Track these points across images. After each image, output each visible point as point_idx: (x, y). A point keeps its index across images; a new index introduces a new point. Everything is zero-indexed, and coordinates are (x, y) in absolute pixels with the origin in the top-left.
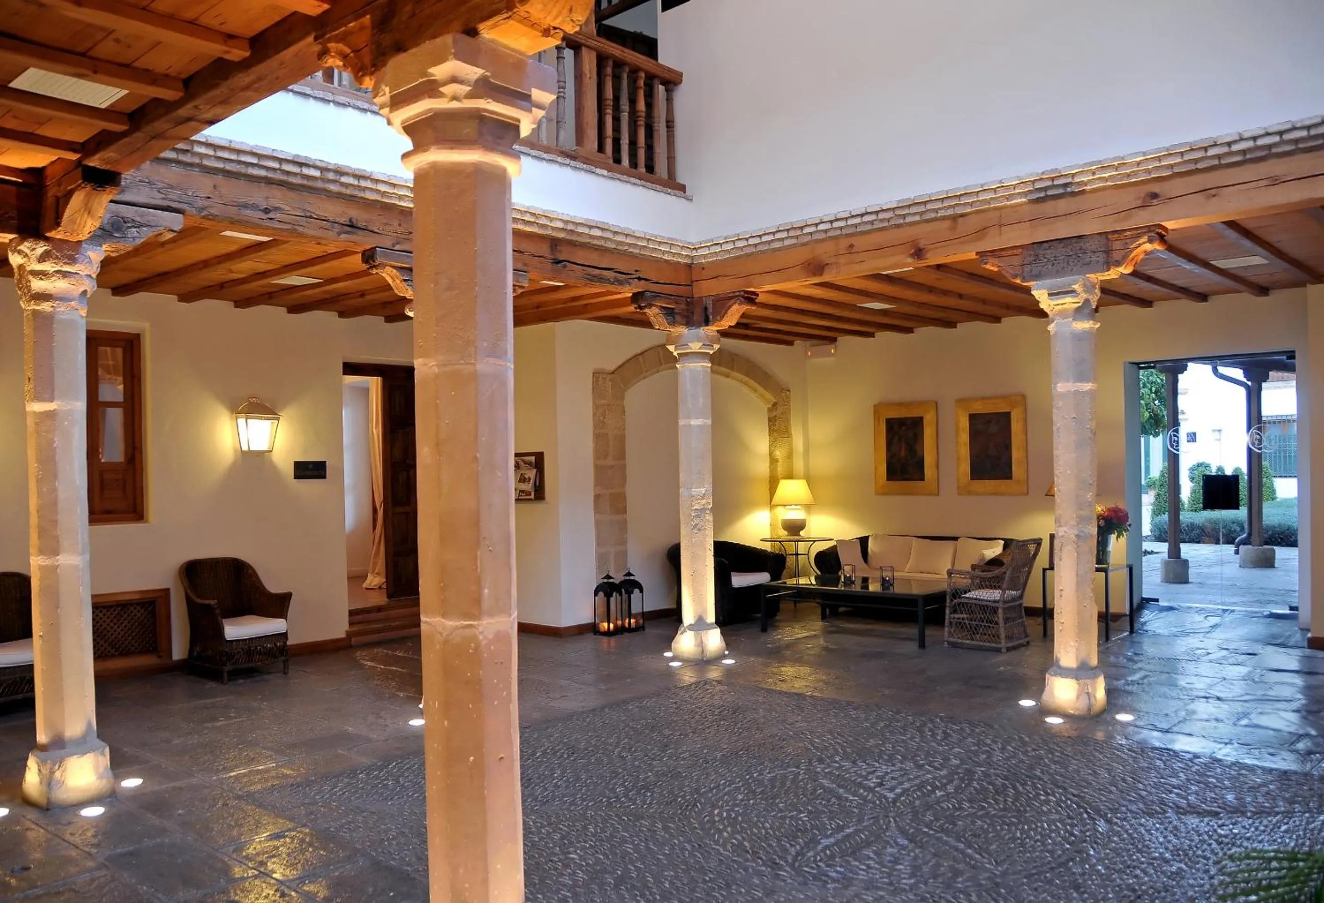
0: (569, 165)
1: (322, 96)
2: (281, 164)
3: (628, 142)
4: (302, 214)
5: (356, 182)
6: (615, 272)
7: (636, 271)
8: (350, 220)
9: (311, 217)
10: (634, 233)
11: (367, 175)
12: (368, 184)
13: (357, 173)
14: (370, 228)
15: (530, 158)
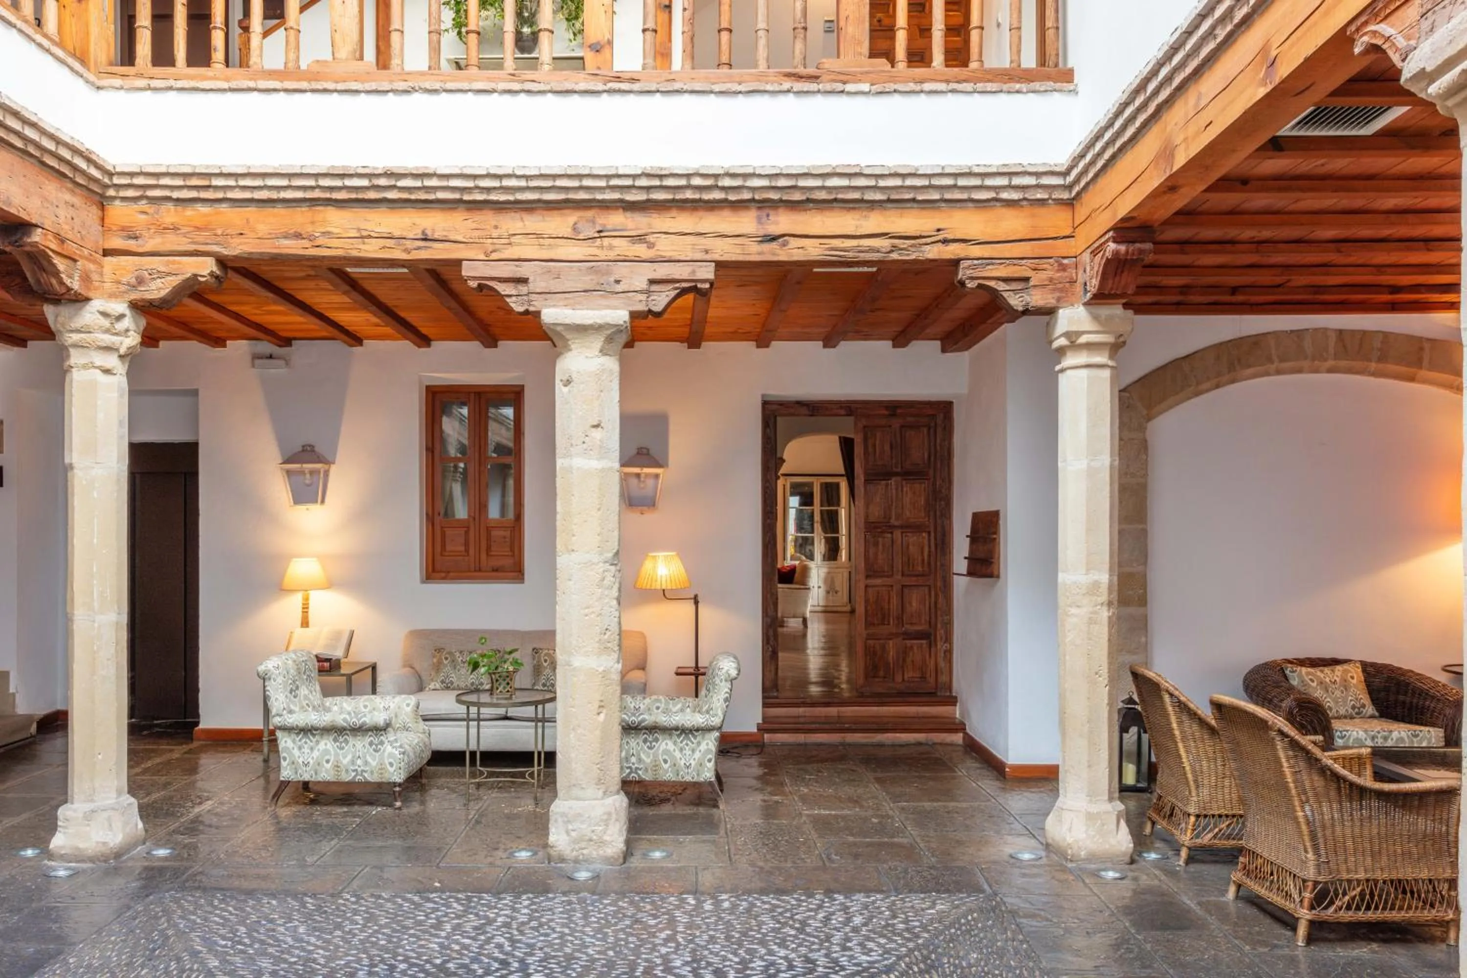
0: (788, 91)
1: (374, 88)
2: (317, 181)
3: (943, 27)
4: (357, 235)
5: (418, 184)
6: (890, 238)
7: (939, 230)
8: (423, 233)
9: (370, 237)
10: (917, 169)
11: (431, 171)
12: (434, 182)
13: (415, 172)
14: (452, 238)
15: (712, 96)
